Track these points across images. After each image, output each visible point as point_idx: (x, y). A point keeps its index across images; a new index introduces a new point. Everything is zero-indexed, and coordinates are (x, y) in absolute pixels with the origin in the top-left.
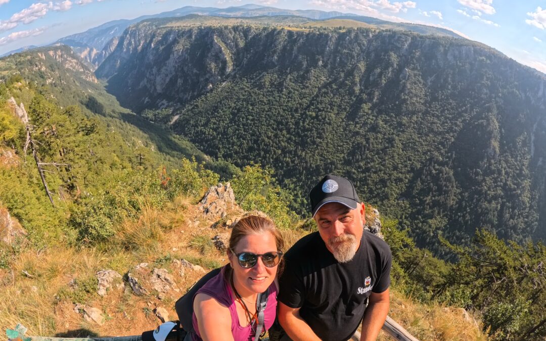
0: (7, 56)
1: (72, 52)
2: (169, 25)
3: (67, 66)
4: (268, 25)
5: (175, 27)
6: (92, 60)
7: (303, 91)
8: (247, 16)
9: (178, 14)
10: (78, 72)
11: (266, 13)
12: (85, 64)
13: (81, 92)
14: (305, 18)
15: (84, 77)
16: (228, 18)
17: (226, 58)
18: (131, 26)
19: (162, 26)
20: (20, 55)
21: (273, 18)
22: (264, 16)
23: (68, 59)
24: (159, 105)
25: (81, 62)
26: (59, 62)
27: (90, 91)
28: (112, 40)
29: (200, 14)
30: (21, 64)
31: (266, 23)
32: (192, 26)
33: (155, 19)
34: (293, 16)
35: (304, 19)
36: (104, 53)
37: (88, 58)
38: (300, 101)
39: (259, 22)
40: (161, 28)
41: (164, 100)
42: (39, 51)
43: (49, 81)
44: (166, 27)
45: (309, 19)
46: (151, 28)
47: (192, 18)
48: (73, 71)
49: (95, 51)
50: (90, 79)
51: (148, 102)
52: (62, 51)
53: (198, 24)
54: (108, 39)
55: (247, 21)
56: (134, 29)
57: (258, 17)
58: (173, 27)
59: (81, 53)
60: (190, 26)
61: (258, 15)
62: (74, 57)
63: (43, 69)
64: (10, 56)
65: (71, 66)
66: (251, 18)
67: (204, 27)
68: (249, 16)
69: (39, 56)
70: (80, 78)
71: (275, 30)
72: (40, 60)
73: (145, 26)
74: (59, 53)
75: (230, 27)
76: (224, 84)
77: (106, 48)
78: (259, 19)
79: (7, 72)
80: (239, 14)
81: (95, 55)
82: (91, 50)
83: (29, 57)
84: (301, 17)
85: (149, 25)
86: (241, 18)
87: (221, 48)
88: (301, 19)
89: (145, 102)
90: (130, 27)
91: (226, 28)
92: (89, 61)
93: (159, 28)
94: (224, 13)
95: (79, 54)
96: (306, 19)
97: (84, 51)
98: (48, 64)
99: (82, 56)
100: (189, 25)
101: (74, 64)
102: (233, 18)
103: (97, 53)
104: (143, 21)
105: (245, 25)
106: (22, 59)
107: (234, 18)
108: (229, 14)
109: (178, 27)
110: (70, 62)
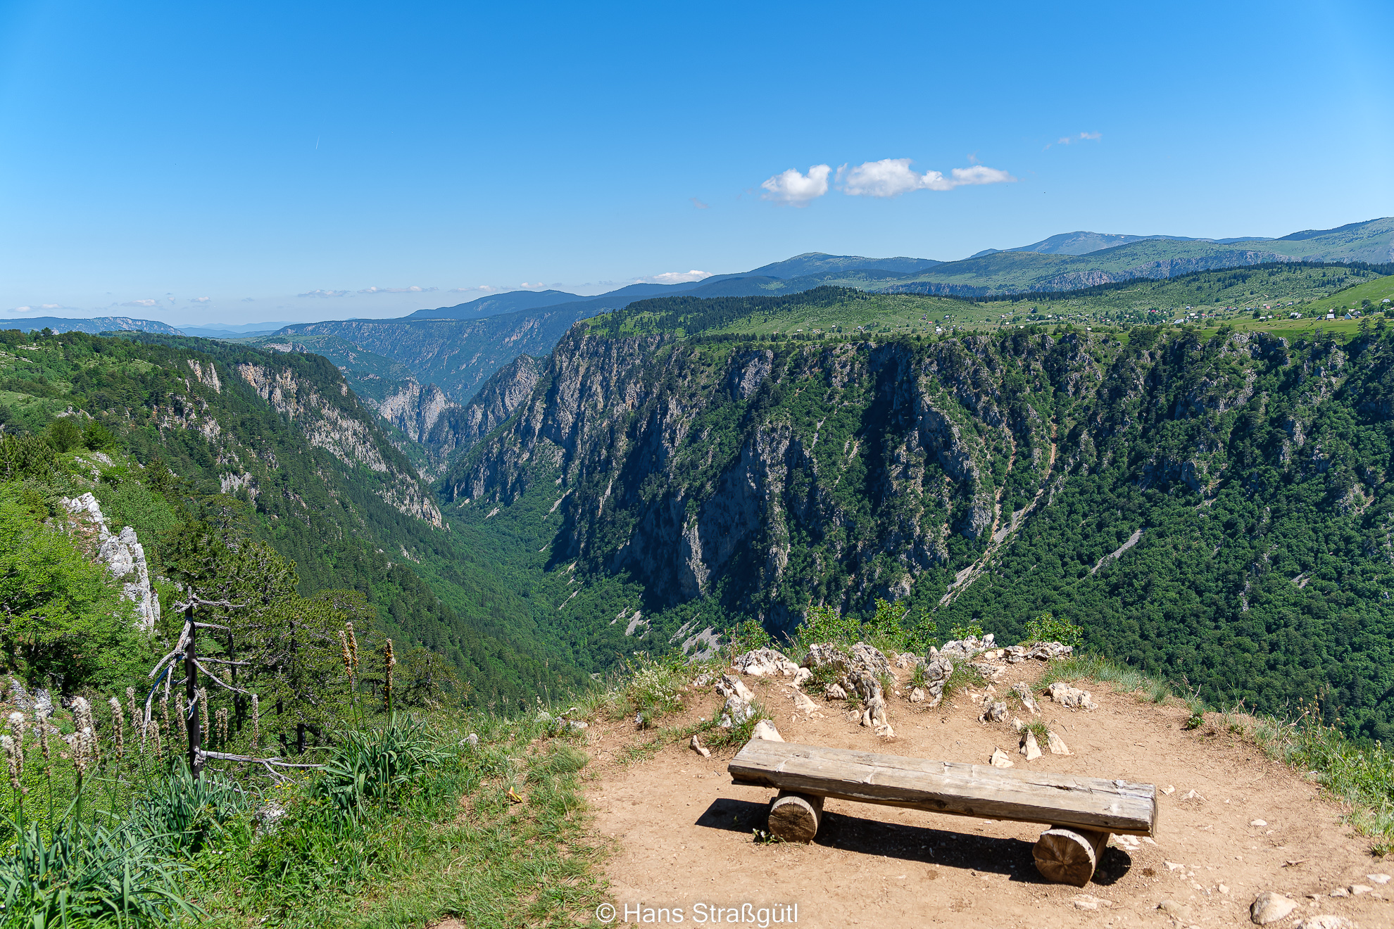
0: (27, 330)
1: (345, 389)
2: (740, 327)
3: (317, 440)
4: (1152, 319)
5: (763, 338)
6: (425, 436)
7: (1350, 614)
8: (1056, 287)
9: (774, 286)
10: (361, 472)
11: (1141, 266)
12: (399, 446)
13: (371, 553)
14: (1339, 264)
15: (388, 497)
16: (976, 298)
17: (970, 470)
18: (590, 322)
19: (710, 332)
20: (97, 346)
21: (1177, 286)
22: (1134, 281)
23: (325, 412)
24: (686, 646)
25: (378, 437)
26: (285, 416)
27: (405, 553)
28: (511, 372)
29: (860, 285)
30: (100, 384)
31: (1145, 311)
32: (827, 336)
33: (684, 301)
34: (1272, 267)
35: (1330, 272)
36: (479, 416)
37: (411, 425)
38: (1336, 666)
39: (1114, 311)
40: (708, 339)
41: (708, 631)
42: (192, 353)
43: (231, 483)
44: (726, 338)
45: (1359, 268)
46: (667, 337)
47: (829, 304)
48: (344, 468)
49: (438, 405)
50: (416, 509)
51: (639, 630)
52: (298, 376)
53: (856, 327)
54: (495, 364)
55: (1058, 307)
56: (599, 333)
57: (1107, 286)
58: (754, 337)
59: (381, 398)
60: (821, 336)
61: (1105, 280)
62: (349, 410)
63: (210, 430)
64: (45, 336)
65: (338, 443)
66: (1077, 293)
67: (880, 341)
68: (1068, 287)
69: (192, 375)
70: (370, 499)
71: (1189, 338)
72: (200, 390)
73: (643, 325)
74: (287, 380)
75: (984, 339)
76: (961, 576)
77: (487, 397)
78: (1113, 294)
79: (21, 396)
80: (1022, 281)
81: (441, 416)
82: (426, 396)
83: (143, 366)
84: (1321, 265)
85: (661, 324)
86: (1032, 297)
87: (949, 427)
88: (1316, 273)
89: (630, 630)
90: (584, 326)
91: (970, 342)
92: (414, 436)
93: (699, 341)
94: (958, 280)
95: (372, 403)
96: (1341, 272)
97: (396, 394)
98: (232, 417)
99: (387, 414)
100: (817, 332)
101: (351, 440)
102: (996, 299)
103: (452, 412)
104: (637, 307)
105: (1052, 329)
106: (111, 365)
107: (1004, 298)
108: (979, 282)
109: (774, 338)
110: (334, 423)
